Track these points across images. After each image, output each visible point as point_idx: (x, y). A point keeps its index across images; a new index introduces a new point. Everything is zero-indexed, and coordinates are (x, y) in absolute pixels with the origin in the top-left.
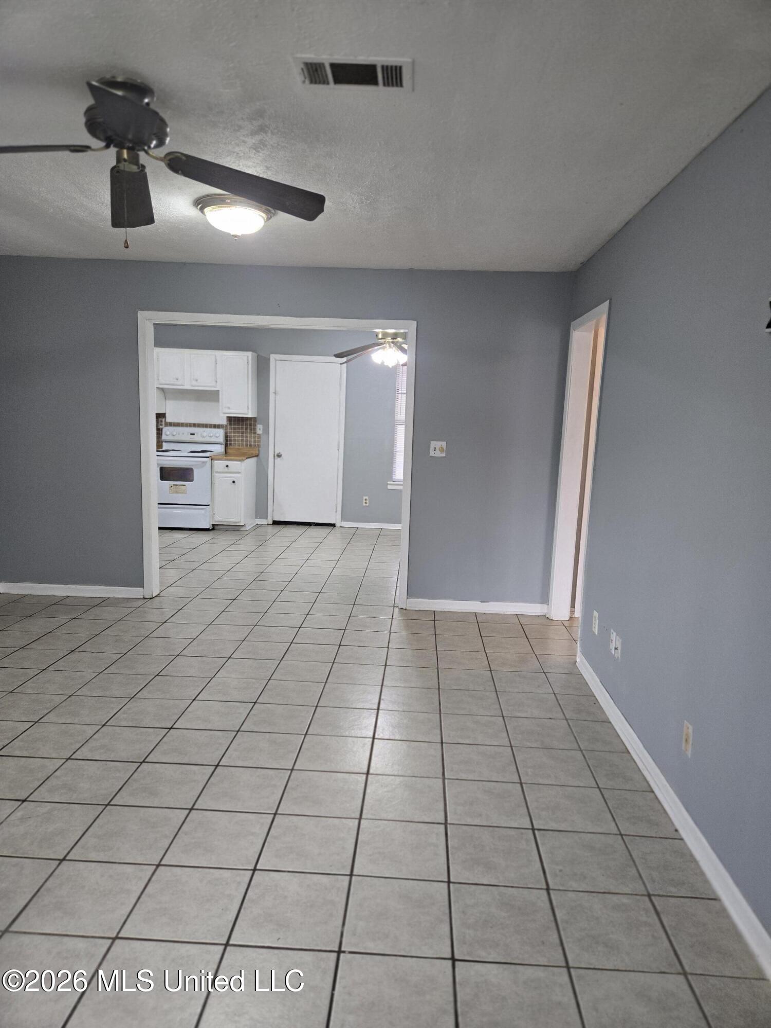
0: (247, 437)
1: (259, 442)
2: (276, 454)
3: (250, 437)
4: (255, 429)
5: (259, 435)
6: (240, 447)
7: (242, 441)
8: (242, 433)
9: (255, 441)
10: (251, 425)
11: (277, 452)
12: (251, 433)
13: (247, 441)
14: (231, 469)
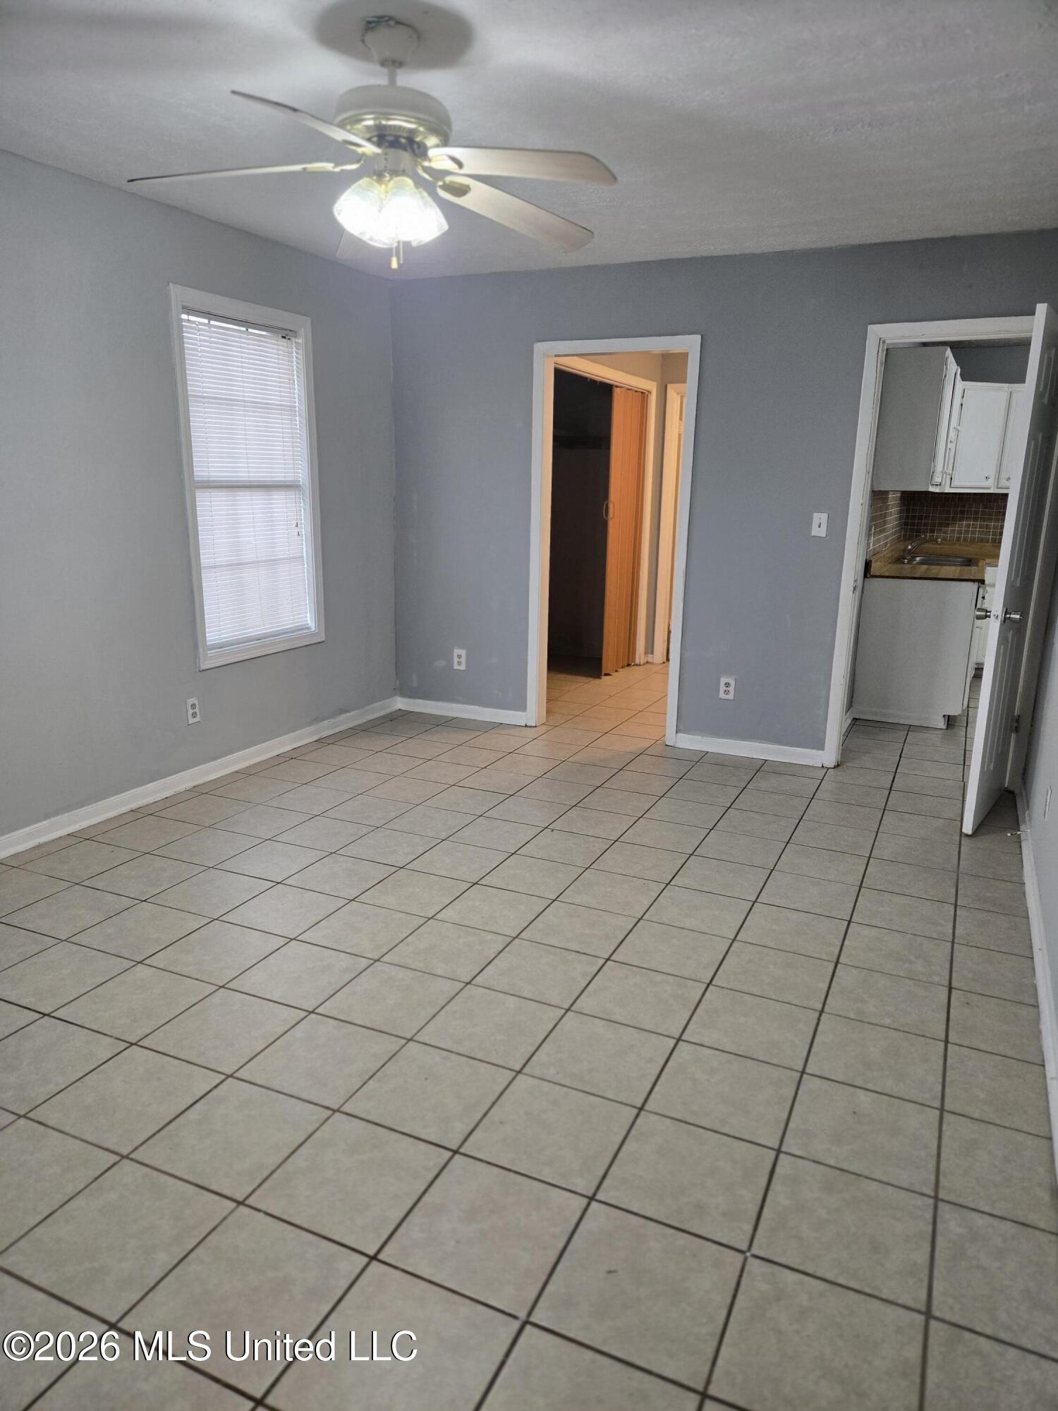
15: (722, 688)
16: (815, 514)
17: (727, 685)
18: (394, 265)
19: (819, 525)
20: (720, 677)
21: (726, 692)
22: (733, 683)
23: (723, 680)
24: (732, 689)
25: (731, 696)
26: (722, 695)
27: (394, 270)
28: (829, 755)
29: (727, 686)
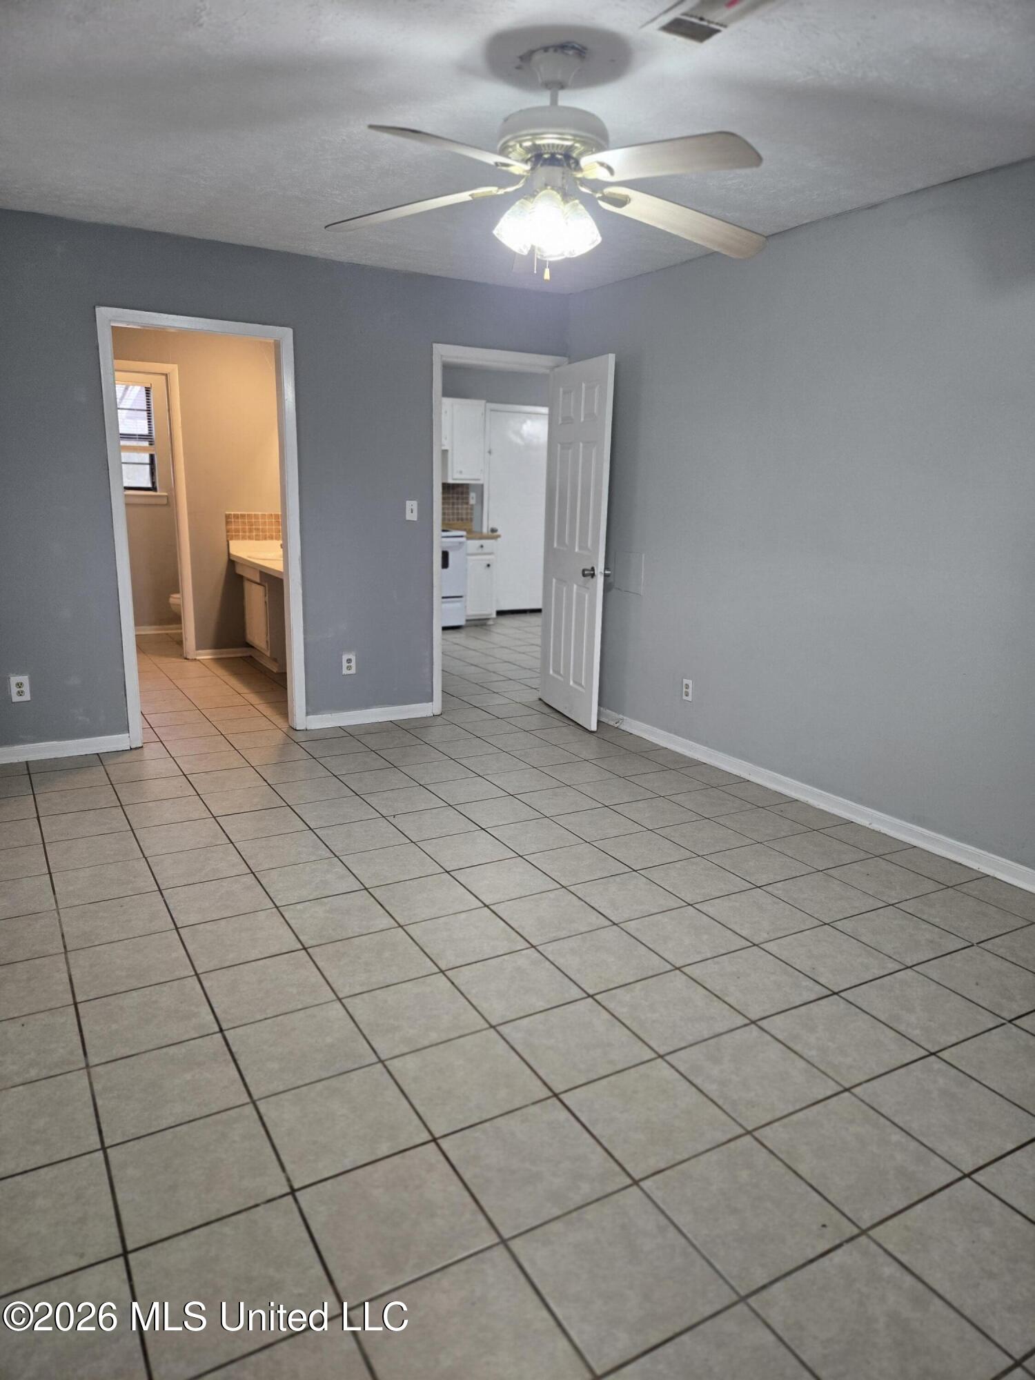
0: (458, 509)
1: (472, 514)
2: (489, 530)
3: (462, 509)
4: (467, 498)
5: (472, 505)
6: (451, 522)
7: (453, 514)
8: (453, 504)
9: (467, 514)
10: (462, 493)
11: (491, 526)
12: (462, 503)
13: (458, 514)
14: (485, 550)
15: (345, 664)
16: (407, 502)
17: (349, 661)
18: (547, 276)
19: (412, 510)
20: (342, 655)
21: (349, 668)
22: (353, 658)
23: (345, 658)
24: (353, 664)
25: (353, 671)
26: (345, 671)
27: (547, 280)
28: (435, 707)
29: (349, 664)
